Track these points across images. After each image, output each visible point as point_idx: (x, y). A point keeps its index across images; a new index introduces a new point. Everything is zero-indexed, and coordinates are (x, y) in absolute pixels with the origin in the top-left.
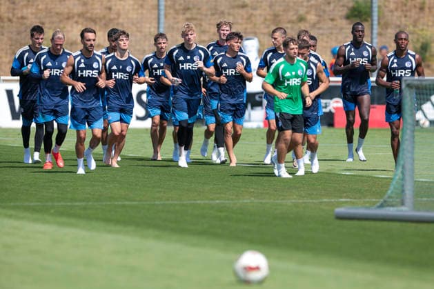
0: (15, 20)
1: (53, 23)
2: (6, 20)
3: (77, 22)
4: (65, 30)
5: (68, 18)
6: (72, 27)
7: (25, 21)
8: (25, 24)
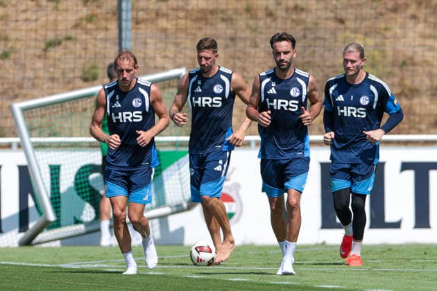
0: (280, 13)
1: (363, 19)
2: (261, 14)
3: (414, 17)
4: (388, 34)
5: (395, 10)
6: (403, 27)
7: (303, 16)
8: (303, 22)
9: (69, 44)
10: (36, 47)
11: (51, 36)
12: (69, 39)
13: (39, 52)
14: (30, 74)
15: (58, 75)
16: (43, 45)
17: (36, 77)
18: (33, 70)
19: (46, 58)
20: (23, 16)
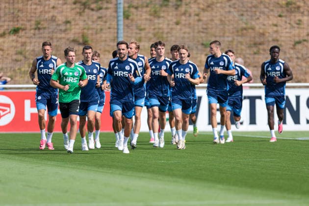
9: (305, 43)
10: (290, 44)
11: (297, 39)
12: (305, 40)
13: (291, 46)
14: (288, 56)
15: (300, 56)
16: (293, 43)
17: (291, 57)
18: (289, 53)
19: (295, 49)
20: (285, 31)
